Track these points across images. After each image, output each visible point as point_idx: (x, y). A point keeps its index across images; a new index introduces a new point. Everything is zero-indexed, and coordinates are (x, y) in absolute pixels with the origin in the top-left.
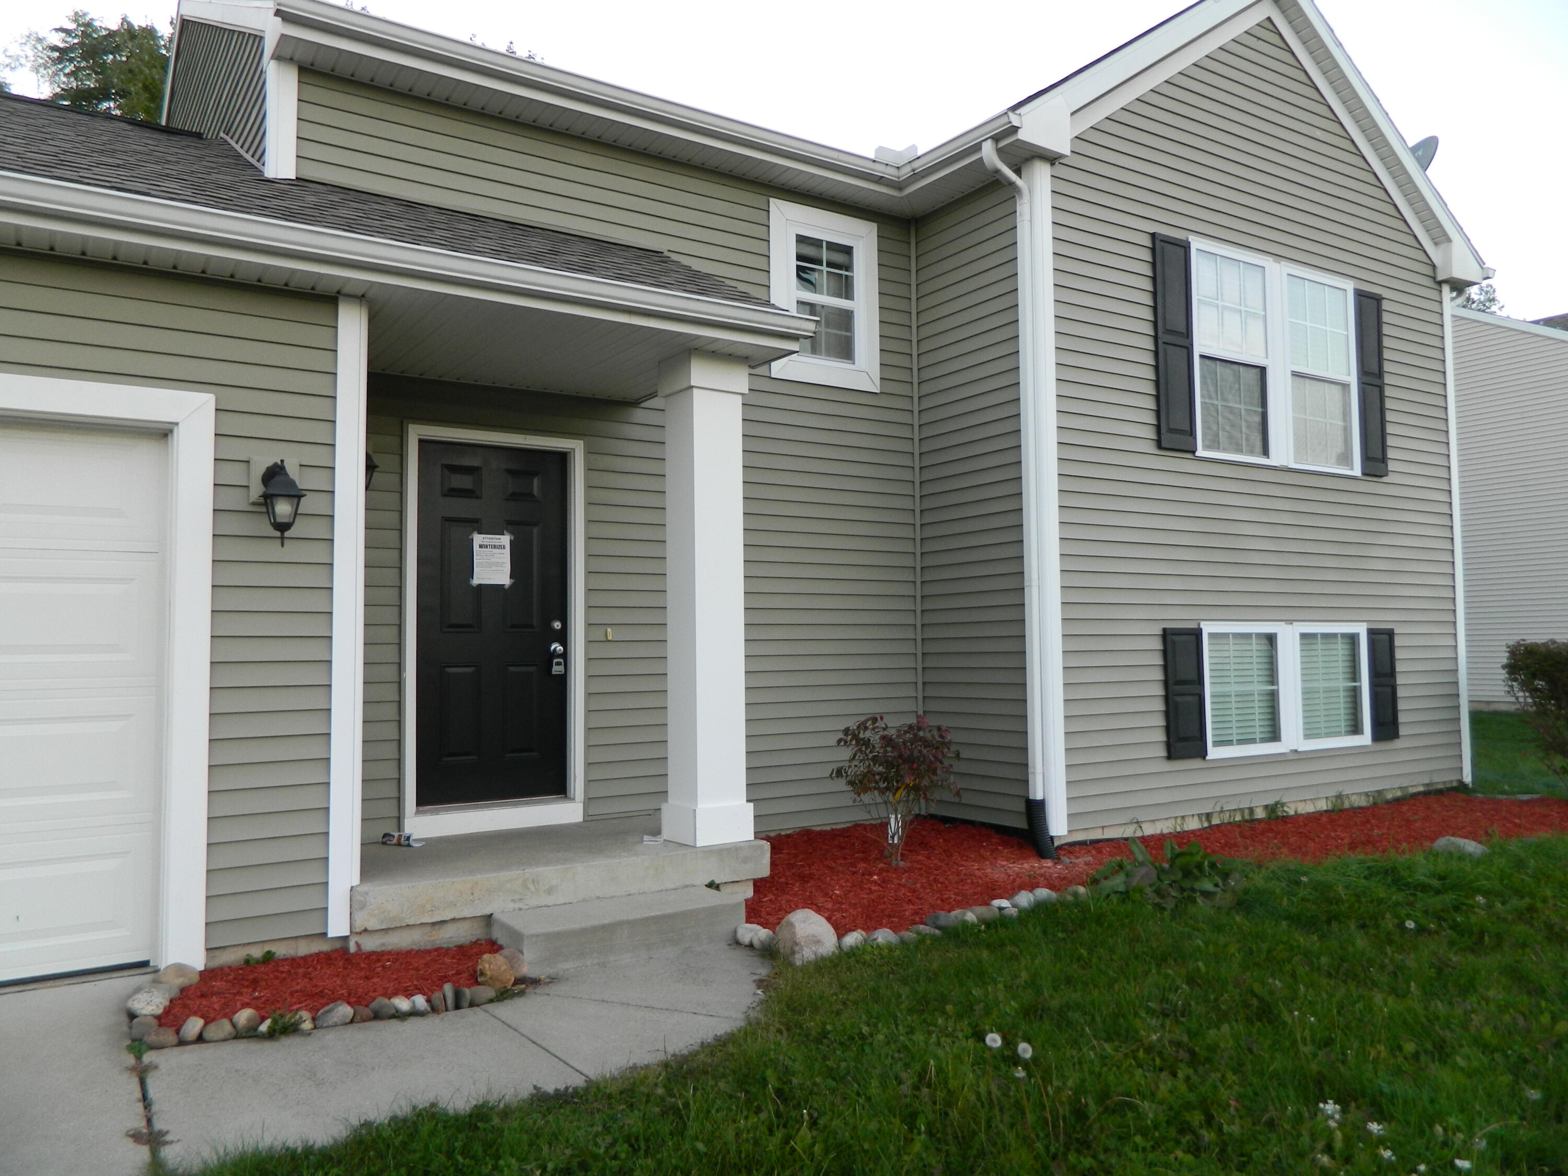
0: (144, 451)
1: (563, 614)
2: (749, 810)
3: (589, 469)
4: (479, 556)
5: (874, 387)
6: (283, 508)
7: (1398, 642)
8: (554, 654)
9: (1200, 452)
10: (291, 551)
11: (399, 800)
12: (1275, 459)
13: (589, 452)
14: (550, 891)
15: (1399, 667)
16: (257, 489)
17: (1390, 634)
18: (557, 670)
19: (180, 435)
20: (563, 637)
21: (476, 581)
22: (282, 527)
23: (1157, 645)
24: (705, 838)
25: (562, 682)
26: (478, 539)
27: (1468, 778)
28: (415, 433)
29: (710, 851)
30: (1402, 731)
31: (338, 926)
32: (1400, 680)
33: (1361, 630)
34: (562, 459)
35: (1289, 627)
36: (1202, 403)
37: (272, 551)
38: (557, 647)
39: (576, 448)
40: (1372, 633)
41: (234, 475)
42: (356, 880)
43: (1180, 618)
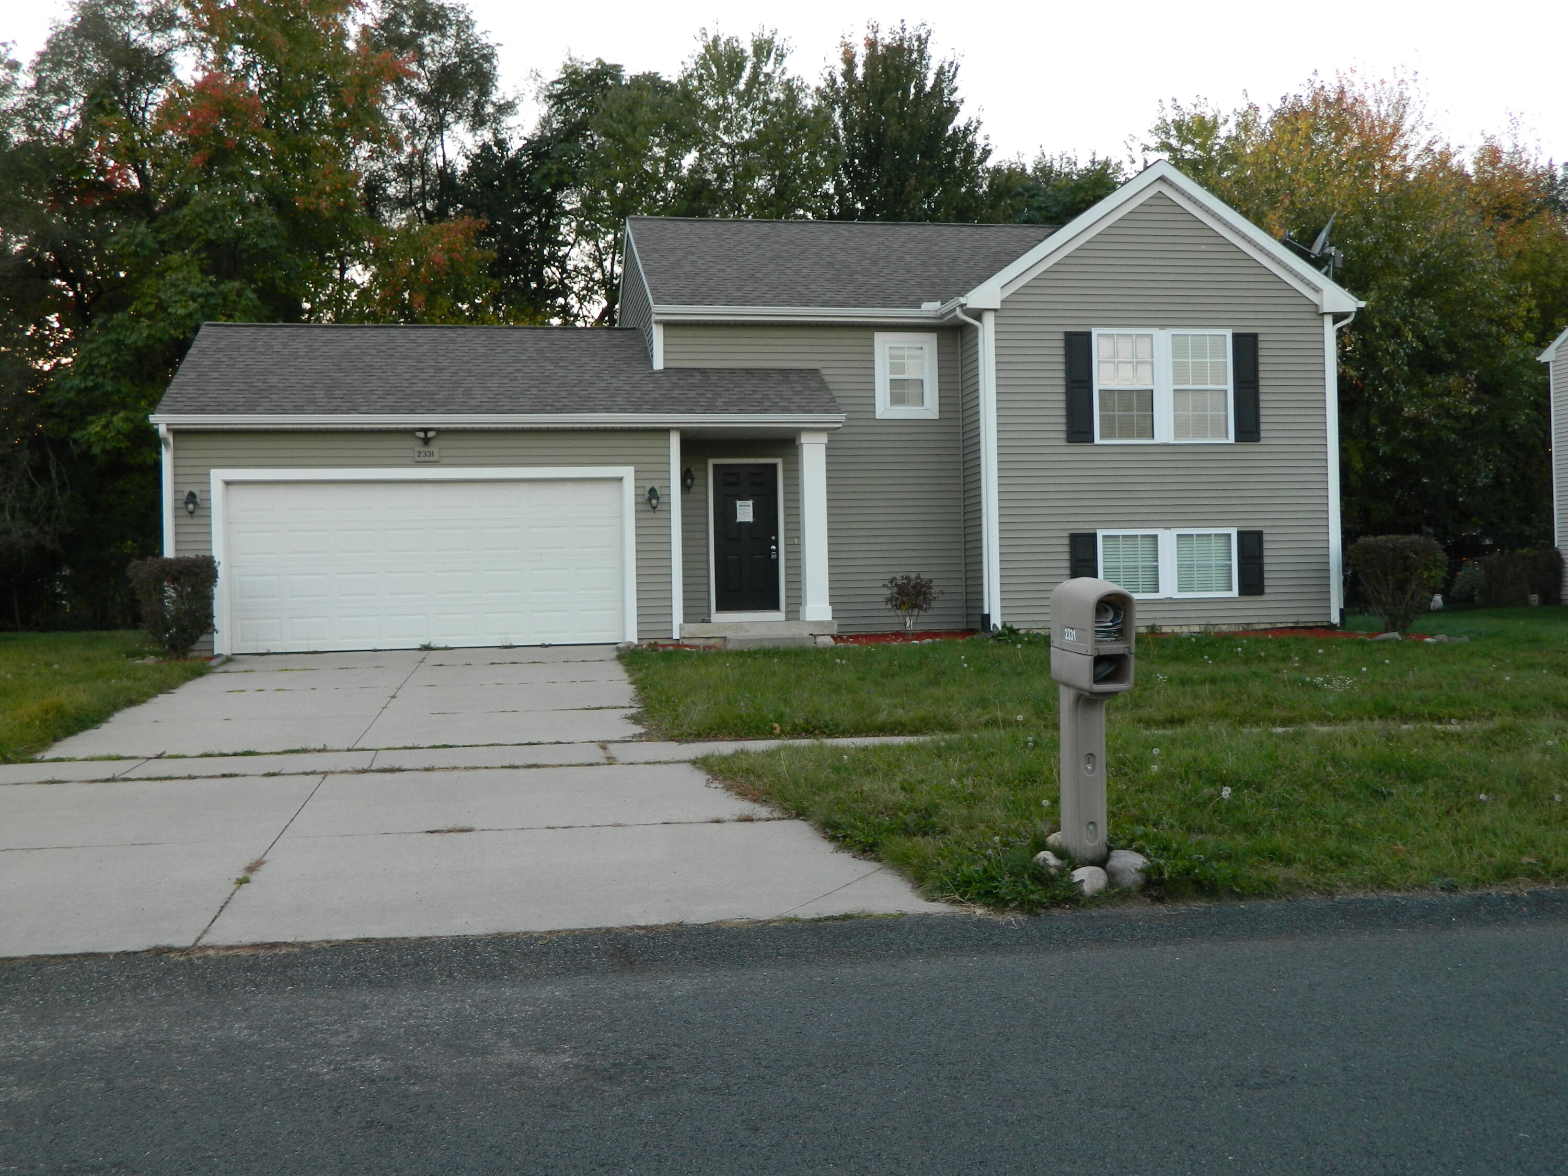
0: (614, 486)
1: (776, 533)
2: (830, 609)
3: (785, 471)
4: (739, 510)
5: (936, 416)
6: (654, 502)
7: (1265, 538)
8: (772, 550)
9: (1097, 440)
10: (657, 515)
11: (709, 607)
12: (1157, 440)
13: (784, 463)
14: (747, 631)
15: (1266, 553)
16: (647, 495)
17: (1259, 535)
18: (773, 557)
19: (625, 480)
20: (776, 543)
21: (738, 520)
22: (654, 508)
23: (1067, 541)
24: (809, 617)
25: (776, 562)
26: (739, 503)
27: (1335, 618)
28: (711, 462)
29: (810, 622)
30: (1267, 590)
31: (676, 636)
32: (1266, 560)
33: (1234, 532)
34: (774, 467)
35: (1168, 531)
36: (1101, 416)
37: (651, 515)
38: (773, 547)
39: (779, 462)
40: (1240, 534)
41: (641, 492)
42: (681, 621)
43: (1082, 528)
